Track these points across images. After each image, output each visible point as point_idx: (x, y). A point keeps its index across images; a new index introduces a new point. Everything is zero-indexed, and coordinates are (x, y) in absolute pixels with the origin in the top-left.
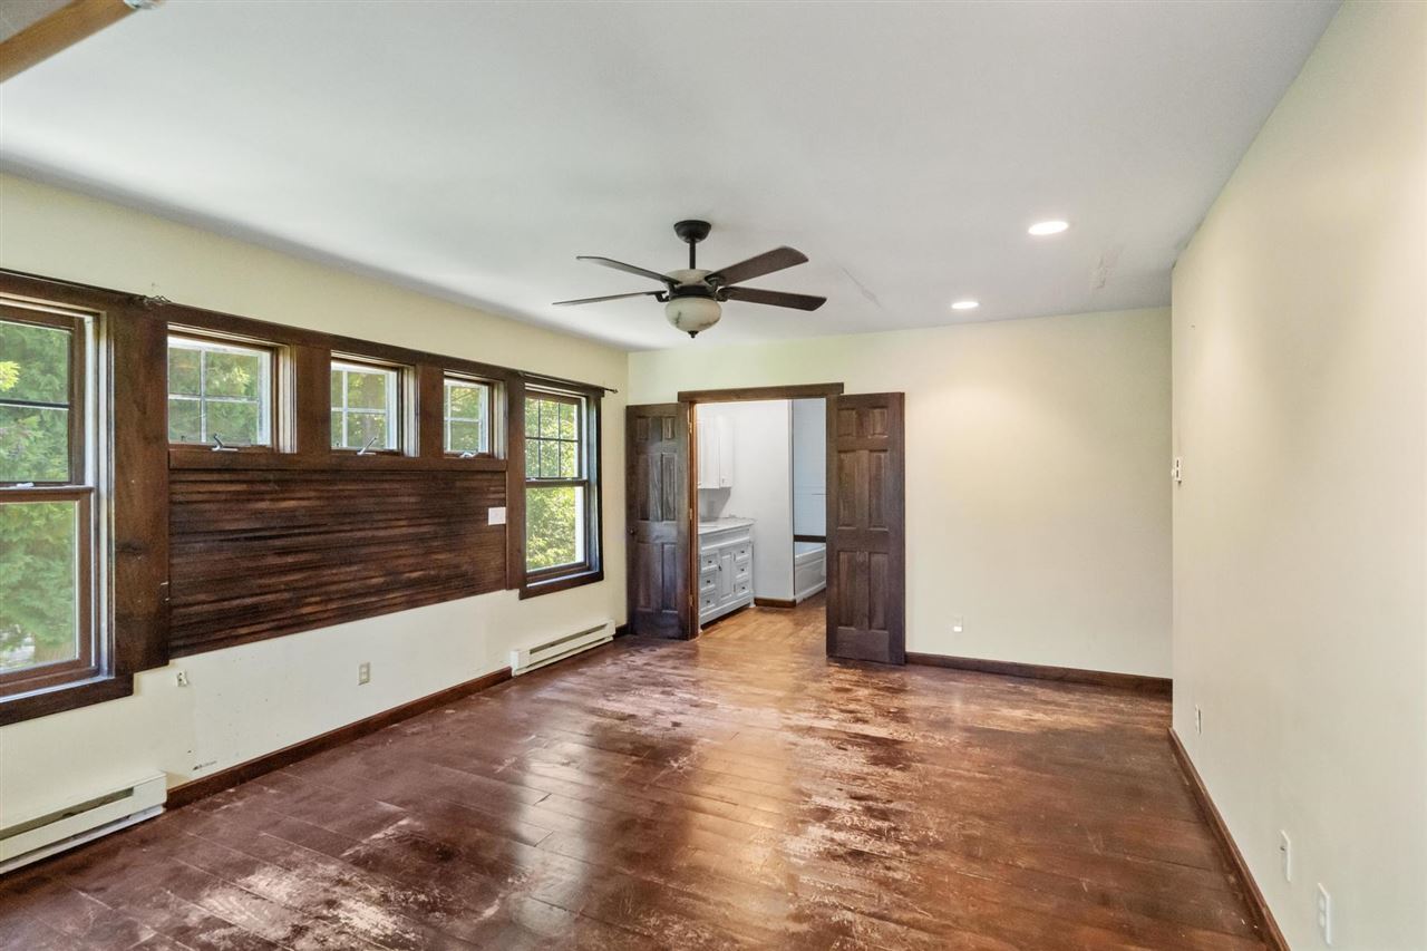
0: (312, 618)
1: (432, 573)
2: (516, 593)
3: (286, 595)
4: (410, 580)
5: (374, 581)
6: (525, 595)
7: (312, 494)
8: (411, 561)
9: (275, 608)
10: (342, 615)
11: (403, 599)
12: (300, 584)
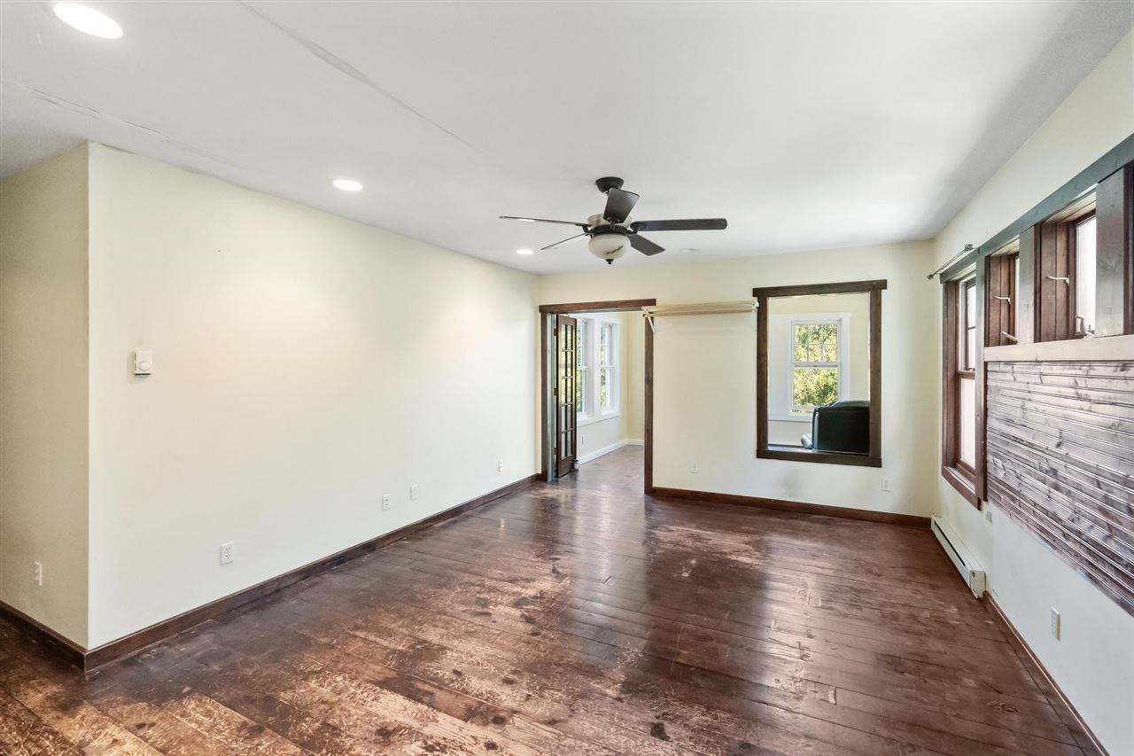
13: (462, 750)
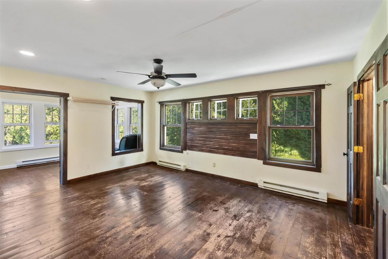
0: (204, 150)
1: (230, 148)
2: (262, 162)
3: (200, 145)
4: (224, 148)
5: (216, 146)
6: (264, 163)
7: (205, 127)
8: (225, 144)
9: (198, 147)
10: (209, 151)
11: (223, 152)
12: (202, 143)
13: (220, 242)
